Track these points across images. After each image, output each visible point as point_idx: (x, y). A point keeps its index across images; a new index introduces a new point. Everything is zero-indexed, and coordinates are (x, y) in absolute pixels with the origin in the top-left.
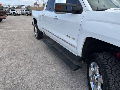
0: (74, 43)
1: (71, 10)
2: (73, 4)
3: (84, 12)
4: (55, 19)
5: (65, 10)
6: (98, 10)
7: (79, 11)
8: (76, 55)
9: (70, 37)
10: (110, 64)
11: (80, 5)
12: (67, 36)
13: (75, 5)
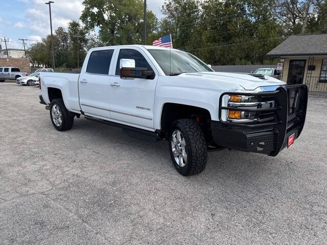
0: (149, 114)
1: (141, 74)
2: (142, 69)
3: (156, 77)
4: (114, 86)
5: (134, 75)
6: (170, 75)
7: (151, 76)
8: (154, 131)
9: (143, 108)
10: (192, 130)
11: (152, 70)
12: (138, 107)
13: (146, 69)
